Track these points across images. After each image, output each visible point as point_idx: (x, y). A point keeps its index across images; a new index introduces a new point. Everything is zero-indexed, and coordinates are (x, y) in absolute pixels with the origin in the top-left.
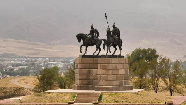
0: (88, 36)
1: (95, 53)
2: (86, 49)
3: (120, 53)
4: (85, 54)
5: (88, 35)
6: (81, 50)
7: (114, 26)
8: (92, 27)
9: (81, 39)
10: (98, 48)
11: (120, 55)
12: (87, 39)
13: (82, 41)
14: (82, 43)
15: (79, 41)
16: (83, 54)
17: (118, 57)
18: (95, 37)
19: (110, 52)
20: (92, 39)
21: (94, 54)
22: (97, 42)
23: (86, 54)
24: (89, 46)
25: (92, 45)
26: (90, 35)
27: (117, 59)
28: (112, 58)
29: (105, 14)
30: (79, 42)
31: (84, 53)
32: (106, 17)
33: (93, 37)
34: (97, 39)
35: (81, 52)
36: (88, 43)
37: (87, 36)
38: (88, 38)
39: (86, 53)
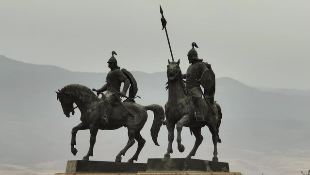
0: (100, 96)
1: (123, 153)
2: (93, 142)
3: (215, 153)
4: (87, 158)
5: (99, 92)
6: (73, 143)
7: (192, 56)
8: (113, 63)
9: (75, 105)
10: (135, 136)
11: (215, 158)
12: (95, 103)
13: (78, 112)
14: (76, 118)
15: (68, 110)
16: (80, 156)
17: (208, 168)
18: (123, 99)
19: (181, 149)
20: (113, 105)
21: (119, 158)
22: (130, 114)
23: (91, 159)
24: (103, 128)
25: (113, 125)
26: (104, 93)
27: (204, 173)
28: (187, 169)
29: (162, 12)
30: (68, 116)
31: (86, 154)
32: (164, 22)
33: (116, 99)
34: (129, 103)
35: (74, 152)
36: (100, 119)
37: (95, 93)
38: (98, 100)
39: (91, 153)
